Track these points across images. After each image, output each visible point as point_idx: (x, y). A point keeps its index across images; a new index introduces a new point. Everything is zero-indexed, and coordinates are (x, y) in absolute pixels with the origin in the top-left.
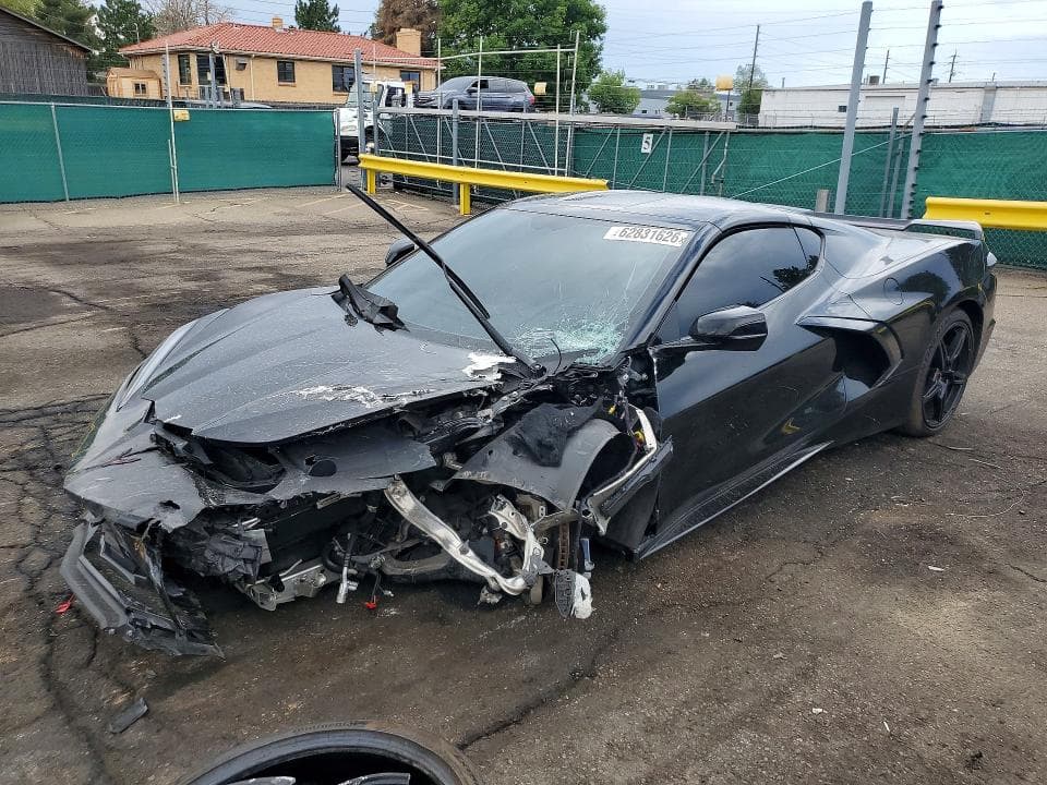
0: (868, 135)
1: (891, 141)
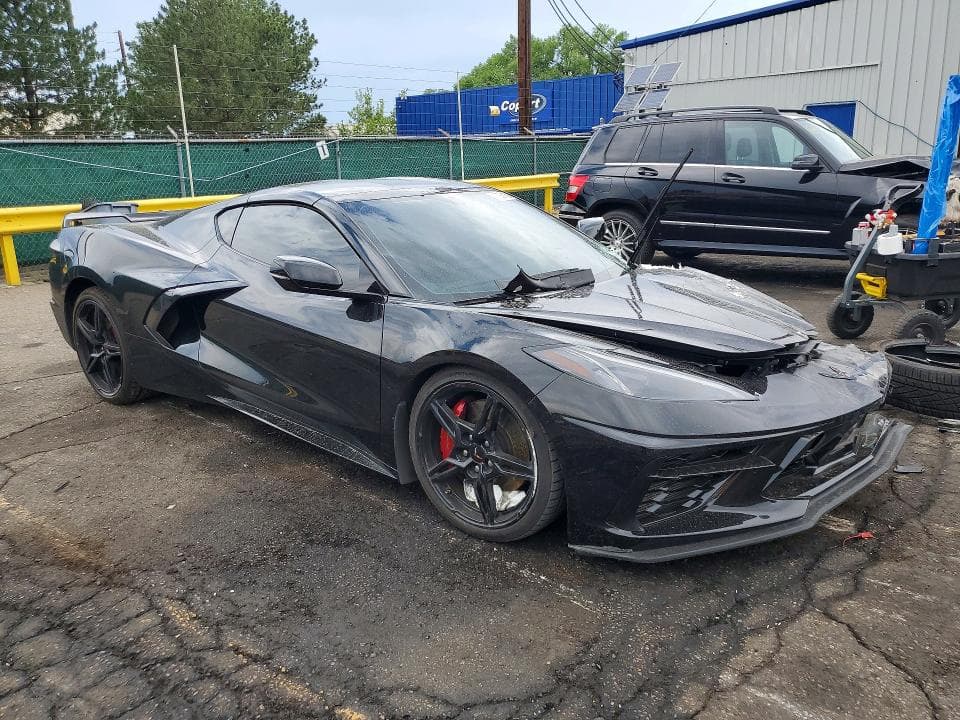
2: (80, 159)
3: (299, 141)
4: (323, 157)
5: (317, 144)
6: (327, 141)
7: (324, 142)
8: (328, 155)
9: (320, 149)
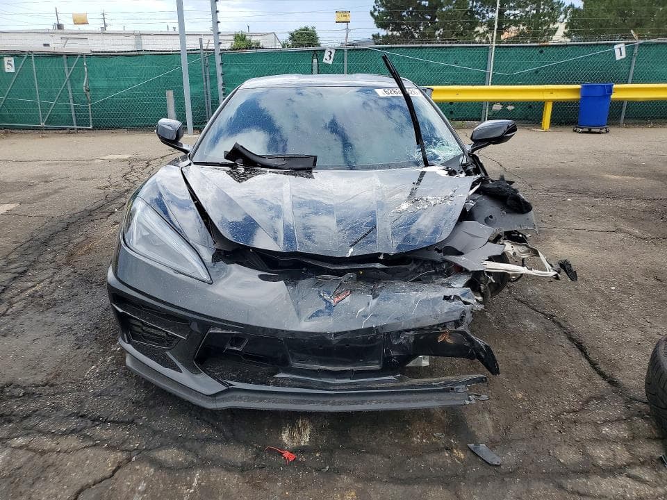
0: (192, 54)
1: (202, 57)
2: (422, 58)
3: (597, 44)
4: (618, 57)
5: (616, 47)
6: (626, 44)
7: (623, 45)
8: (624, 55)
9: (617, 52)
